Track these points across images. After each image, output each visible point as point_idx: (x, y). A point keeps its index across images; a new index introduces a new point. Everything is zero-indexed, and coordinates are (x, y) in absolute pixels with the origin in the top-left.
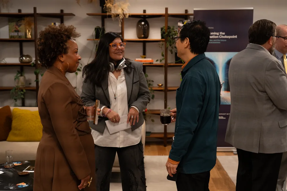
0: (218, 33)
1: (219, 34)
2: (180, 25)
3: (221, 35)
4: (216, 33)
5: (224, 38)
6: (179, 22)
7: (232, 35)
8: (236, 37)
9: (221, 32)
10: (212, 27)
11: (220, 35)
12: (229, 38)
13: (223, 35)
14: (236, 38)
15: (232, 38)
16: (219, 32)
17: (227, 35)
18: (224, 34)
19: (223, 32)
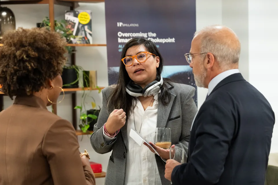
0: (146, 34)
1: (148, 35)
2: (68, 19)
3: (150, 37)
4: (143, 34)
5: (156, 42)
6: (68, 13)
7: (166, 38)
8: (173, 40)
9: (151, 33)
10: (136, 23)
11: (148, 37)
12: (164, 42)
13: (154, 38)
14: (173, 42)
15: (167, 42)
16: (148, 33)
17: (160, 38)
18: (154, 35)
19: (153, 33)
